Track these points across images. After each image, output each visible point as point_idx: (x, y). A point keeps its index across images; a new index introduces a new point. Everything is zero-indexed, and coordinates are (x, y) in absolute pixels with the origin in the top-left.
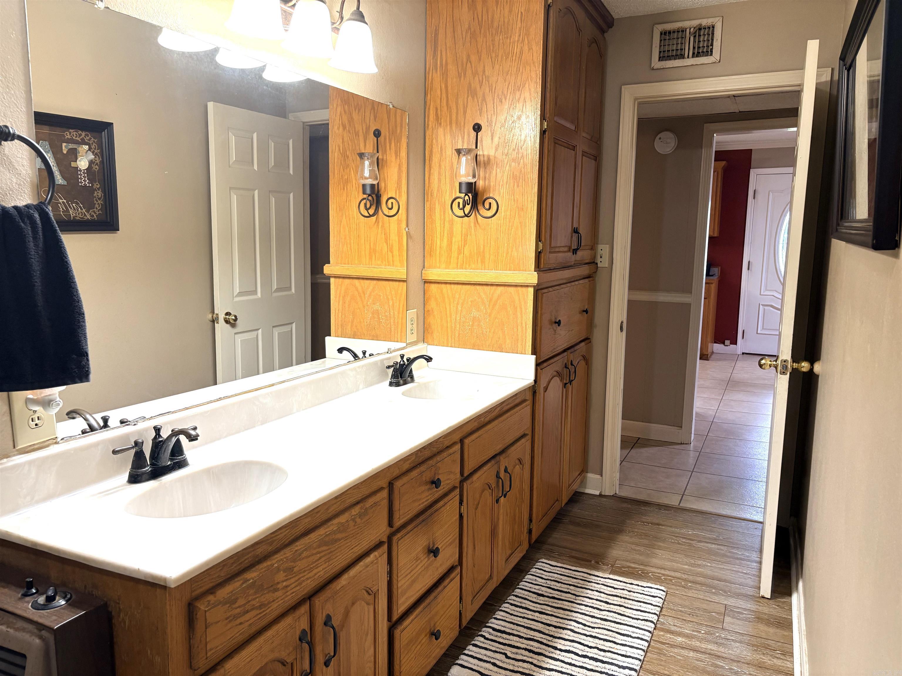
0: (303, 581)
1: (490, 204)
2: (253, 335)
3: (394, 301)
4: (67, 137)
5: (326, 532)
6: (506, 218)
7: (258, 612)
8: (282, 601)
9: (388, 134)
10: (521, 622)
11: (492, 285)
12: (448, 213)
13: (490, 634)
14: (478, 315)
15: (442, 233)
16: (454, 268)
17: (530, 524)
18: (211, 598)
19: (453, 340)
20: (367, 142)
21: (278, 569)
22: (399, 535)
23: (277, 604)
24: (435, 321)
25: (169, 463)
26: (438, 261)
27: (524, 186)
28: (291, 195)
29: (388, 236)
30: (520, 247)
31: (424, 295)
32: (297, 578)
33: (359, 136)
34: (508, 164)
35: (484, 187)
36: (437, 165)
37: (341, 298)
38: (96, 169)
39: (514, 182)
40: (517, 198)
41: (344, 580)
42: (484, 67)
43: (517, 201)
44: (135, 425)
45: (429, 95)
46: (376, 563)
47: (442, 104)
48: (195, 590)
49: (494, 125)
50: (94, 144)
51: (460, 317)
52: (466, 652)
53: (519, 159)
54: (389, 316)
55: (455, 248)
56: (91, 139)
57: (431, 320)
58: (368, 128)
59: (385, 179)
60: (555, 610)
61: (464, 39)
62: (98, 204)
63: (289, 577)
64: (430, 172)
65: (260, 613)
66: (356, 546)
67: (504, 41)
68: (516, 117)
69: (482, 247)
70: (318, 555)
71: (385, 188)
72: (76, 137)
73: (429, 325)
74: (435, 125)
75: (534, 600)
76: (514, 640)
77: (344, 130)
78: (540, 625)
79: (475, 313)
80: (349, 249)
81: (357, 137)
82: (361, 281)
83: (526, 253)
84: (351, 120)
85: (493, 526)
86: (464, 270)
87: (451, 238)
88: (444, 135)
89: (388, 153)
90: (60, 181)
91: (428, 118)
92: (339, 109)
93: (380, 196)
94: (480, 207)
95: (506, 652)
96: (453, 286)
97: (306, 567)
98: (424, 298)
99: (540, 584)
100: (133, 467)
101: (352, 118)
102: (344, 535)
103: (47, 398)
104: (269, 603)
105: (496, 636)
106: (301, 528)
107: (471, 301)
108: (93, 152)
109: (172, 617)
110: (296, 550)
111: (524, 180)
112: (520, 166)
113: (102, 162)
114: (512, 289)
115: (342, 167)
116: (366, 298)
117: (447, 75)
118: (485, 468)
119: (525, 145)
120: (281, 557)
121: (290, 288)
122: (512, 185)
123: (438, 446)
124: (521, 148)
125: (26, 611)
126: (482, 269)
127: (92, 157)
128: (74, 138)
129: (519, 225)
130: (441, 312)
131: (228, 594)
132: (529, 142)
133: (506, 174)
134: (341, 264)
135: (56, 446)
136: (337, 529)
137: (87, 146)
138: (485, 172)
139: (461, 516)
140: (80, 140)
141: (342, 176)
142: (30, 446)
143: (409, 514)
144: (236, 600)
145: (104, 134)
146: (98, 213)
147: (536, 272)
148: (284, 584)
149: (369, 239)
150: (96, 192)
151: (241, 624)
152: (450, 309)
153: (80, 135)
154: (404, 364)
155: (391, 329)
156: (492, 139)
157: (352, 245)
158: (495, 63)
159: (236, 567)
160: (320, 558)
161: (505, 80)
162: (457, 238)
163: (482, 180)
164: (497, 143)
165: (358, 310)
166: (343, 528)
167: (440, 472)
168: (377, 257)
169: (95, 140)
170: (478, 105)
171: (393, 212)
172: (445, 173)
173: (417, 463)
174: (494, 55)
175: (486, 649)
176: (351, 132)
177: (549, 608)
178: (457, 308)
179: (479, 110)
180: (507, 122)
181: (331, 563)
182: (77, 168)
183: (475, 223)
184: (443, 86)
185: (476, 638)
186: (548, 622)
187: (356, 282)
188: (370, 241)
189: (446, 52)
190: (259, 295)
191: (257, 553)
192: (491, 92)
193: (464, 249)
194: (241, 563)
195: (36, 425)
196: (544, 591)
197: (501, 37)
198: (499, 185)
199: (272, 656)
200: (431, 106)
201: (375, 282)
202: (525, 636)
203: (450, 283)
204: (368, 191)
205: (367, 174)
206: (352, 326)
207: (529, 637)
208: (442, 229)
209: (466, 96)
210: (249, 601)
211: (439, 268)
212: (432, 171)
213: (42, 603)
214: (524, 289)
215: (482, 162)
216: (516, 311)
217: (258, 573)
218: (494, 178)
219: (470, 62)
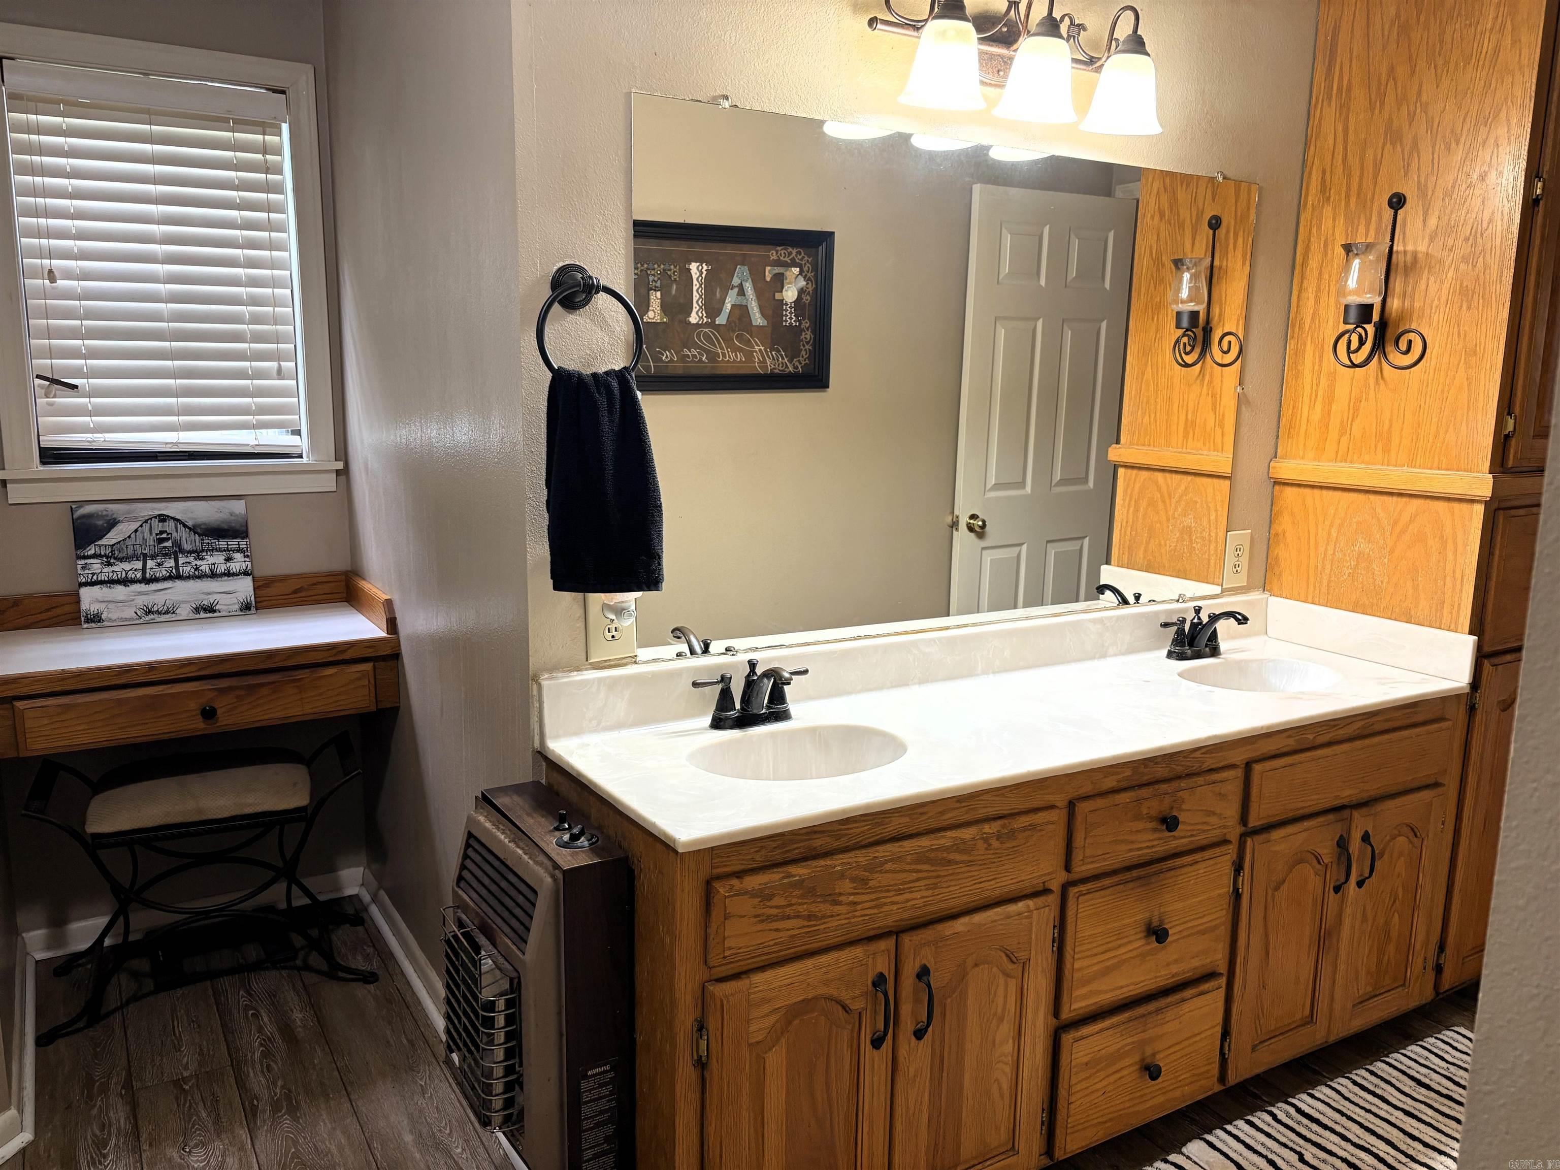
0: (885, 904)
1: (1410, 342)
2: (1011, 553)
3: (1219, 513)
4: (772, 258)
5: (932, 845)
6: (1440, 370)
7: (806, 923)
8: (846, 921)
9: (1233, 223)
10: (1359, 1115)
11: (1400, 495)
12: (1328, 359)
13: (1288, 1115)
14: (1368, 550)
15: (1314, 395)
16: (1330, 461)
17: (1438, 956)
18: (735, 882)
19: (1317, 592)
20: (1198, 238)
21: (842, 876)
22: (1082, 888)
23: (836, 923)
24: (1286, 554)
25: (764, 711)
26: (1301, 447)
27: (1480, 308)
28: (1104, 325)
29: (1218, 399)
30: (1464, 424)
31: (1272, 505)
32: (873, 896)
33: (1184, 230)
34: (1453, 266)
35: (1400, 311)
36: (1316, 273)
37: (1133, 503)
38: (807, 300)
39: (1462, 301)
40: (1465, 331)
41: (960, 925)
42: (1421, 86)
43: (1465, 335)
44: (733, 655)
45: (1312, 148)
46: (1027, 917)
47: (1334, 161)
48: (718, 867)
49: (1430, 193)
50: (808, 265)
51: (1334, 550)
52: (1229, 1127)
53: (1476, 256)
54: (1207, 538)
55: (1335, 424)
56: (804, 257)
57: (1280, 551)
58: (1200, 214)
59: (1221, 300)
60: (1440, 1118)
61: (1386, 37)
62: (806, 350)
63: (860, 891)
64: (1301, 285)
65: (809, 926)
66: (988, 881)
67: (1465, 32)
68: (1475, 177)
69: (1387, 422)
70: (914, 874)
71: (1220, 315)
72: (784, 257)
73: (1277, 559)
74: (1319, 201)
75: (1406, 1090)
76: (1330, 1141)
77: (1161, 220)
78: (1395, 1132)
79: (1363, 546)
80: (1152, 419)
81: (1181, 231)
82: (1168, 475)
83: (1475, 436)
84: (1174, 203)
85: (1323, 931)
86: (1347, 465)
87: (1330, 404)
88: (1334, 220)
89: (1230, 256)
90: (759, 320)
91: (1307, 189)
92: (1156, 185)
93: (1211, 331)
94: (1390, 348)
95: (1303, 1152)
96: (1324, 492)
97: (891, 886)
98: (1271, 510)
99: (1433, 1067)
100: (717, 709)
101: (1176, 200)
102: (965, 858)
103: (619, 604)
104: (824, 917)
105: (1299, 1123)
106: (891, 828)
107: (1358, 523)
108: (805, 278)
109: (683, 891)
110: (875, 857)
111: (1483, 297)
112: (1477, 269)
113: (816, 290)
114: (1441, 506)
115: (1152, 282)
116: (1173, 505)
117: (1349, 108)
118: (1306, 824)
119: (1490, 230)
120: (850, 860)
121: (1085, 480)
122: (1456, 306)
123: (1190, 764)
124: (1482, 235)
125: (548, 844)
126: (1382, 464)
127: (802, 283)
128: (782, 258)
129: (1466, 383)
130: (1299, 539)
131: (760, 884)
132: (1499, 223)
133: (1446, 286)
134: (1138, 445)
135: (635, 666)
136: (952, 846)
137: (798, 269)
138: (1406, 283)
139: (1237, 895)
140: (789, 261)
141: (1151, 297)
142: (606, 661)
143: (1105, 860)
144: (770, 897)
145: (822, 249)
146: (803, 363)
147: (1491, 475)
148: (851, 898)
149: (1185, 403)
150: (803, 334)
151: (777, 930)
152: (1316, 535)
153: (790, 254)
154: (1200, 623)
155: (1209, 560)
156: (1424, 221)
157: (1158, 414)
158: (1441, 77)
159: (779, 854)
160: (918, 880)
161: (1460, 108)
162: (1340, 406)
163: (1399, 298)
164: (1434, 227)
165: (1158, 525)
166: (959, 847)
167: (1184, 807)
168: (1196, 436)
169: (810, 260)
170: (1404, 160)
171: (1229, 358)
172: (1329, 286)
173: (1134, 783)
174: (1440, 62)
175: (1269, 1135)
176: (1173, 222)
177: (1430, 1112)
178: (1329, 534)
179: (1404, 167)
180: (1457, 187)
181: (937, 891)
182: (783, 300)
183: (1377, 379)
184: (1340, 128)
185: (1259, 1114)
186: (1416, 1133)
187: (1159, 476)
188: (1187, 407)
189: (1350, 66)
190: (1028, 488)
191: (815, 845)
192: (1429, 132)
193: (1351, 425)
194: (788, 851)
195: (613, 637)
196: (1435, 1080)
197: (1458, 26)
198: (1432, 307)
199: (823, 991)
200: (1314, 167)
201: (1190, 478)
202: (1355, 1140)
203: (1321, 487)
204: (1185, 323)
205: (1184, 294)
206: (1145, 551)
207: (1362, 1143)
208: (1314, 388)
209: (1381, 145)
210: (792, 905)
211: (1303, 458)
212: (1305, 284)
213: (566, 840)
214: (1465, 506)
215: (1401, 264)
216: (1445, 547)
217: (810, 871)
218: (1423, 294)
219: (1394, 79)
